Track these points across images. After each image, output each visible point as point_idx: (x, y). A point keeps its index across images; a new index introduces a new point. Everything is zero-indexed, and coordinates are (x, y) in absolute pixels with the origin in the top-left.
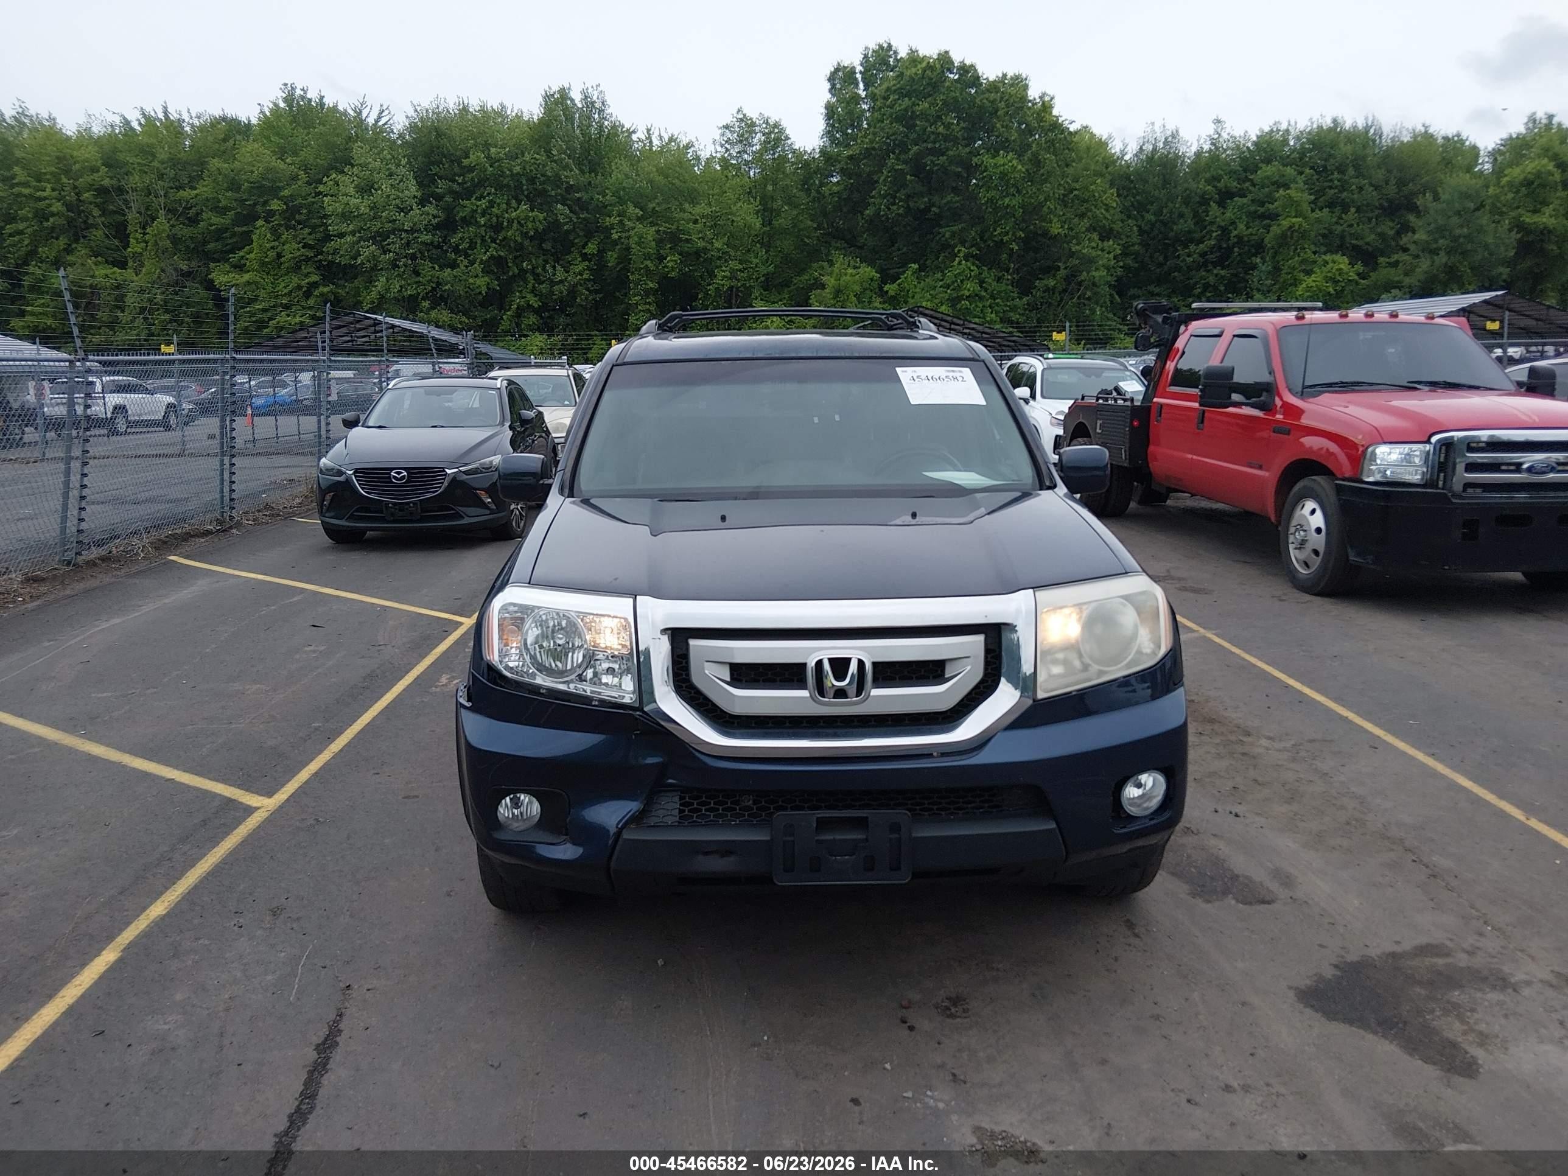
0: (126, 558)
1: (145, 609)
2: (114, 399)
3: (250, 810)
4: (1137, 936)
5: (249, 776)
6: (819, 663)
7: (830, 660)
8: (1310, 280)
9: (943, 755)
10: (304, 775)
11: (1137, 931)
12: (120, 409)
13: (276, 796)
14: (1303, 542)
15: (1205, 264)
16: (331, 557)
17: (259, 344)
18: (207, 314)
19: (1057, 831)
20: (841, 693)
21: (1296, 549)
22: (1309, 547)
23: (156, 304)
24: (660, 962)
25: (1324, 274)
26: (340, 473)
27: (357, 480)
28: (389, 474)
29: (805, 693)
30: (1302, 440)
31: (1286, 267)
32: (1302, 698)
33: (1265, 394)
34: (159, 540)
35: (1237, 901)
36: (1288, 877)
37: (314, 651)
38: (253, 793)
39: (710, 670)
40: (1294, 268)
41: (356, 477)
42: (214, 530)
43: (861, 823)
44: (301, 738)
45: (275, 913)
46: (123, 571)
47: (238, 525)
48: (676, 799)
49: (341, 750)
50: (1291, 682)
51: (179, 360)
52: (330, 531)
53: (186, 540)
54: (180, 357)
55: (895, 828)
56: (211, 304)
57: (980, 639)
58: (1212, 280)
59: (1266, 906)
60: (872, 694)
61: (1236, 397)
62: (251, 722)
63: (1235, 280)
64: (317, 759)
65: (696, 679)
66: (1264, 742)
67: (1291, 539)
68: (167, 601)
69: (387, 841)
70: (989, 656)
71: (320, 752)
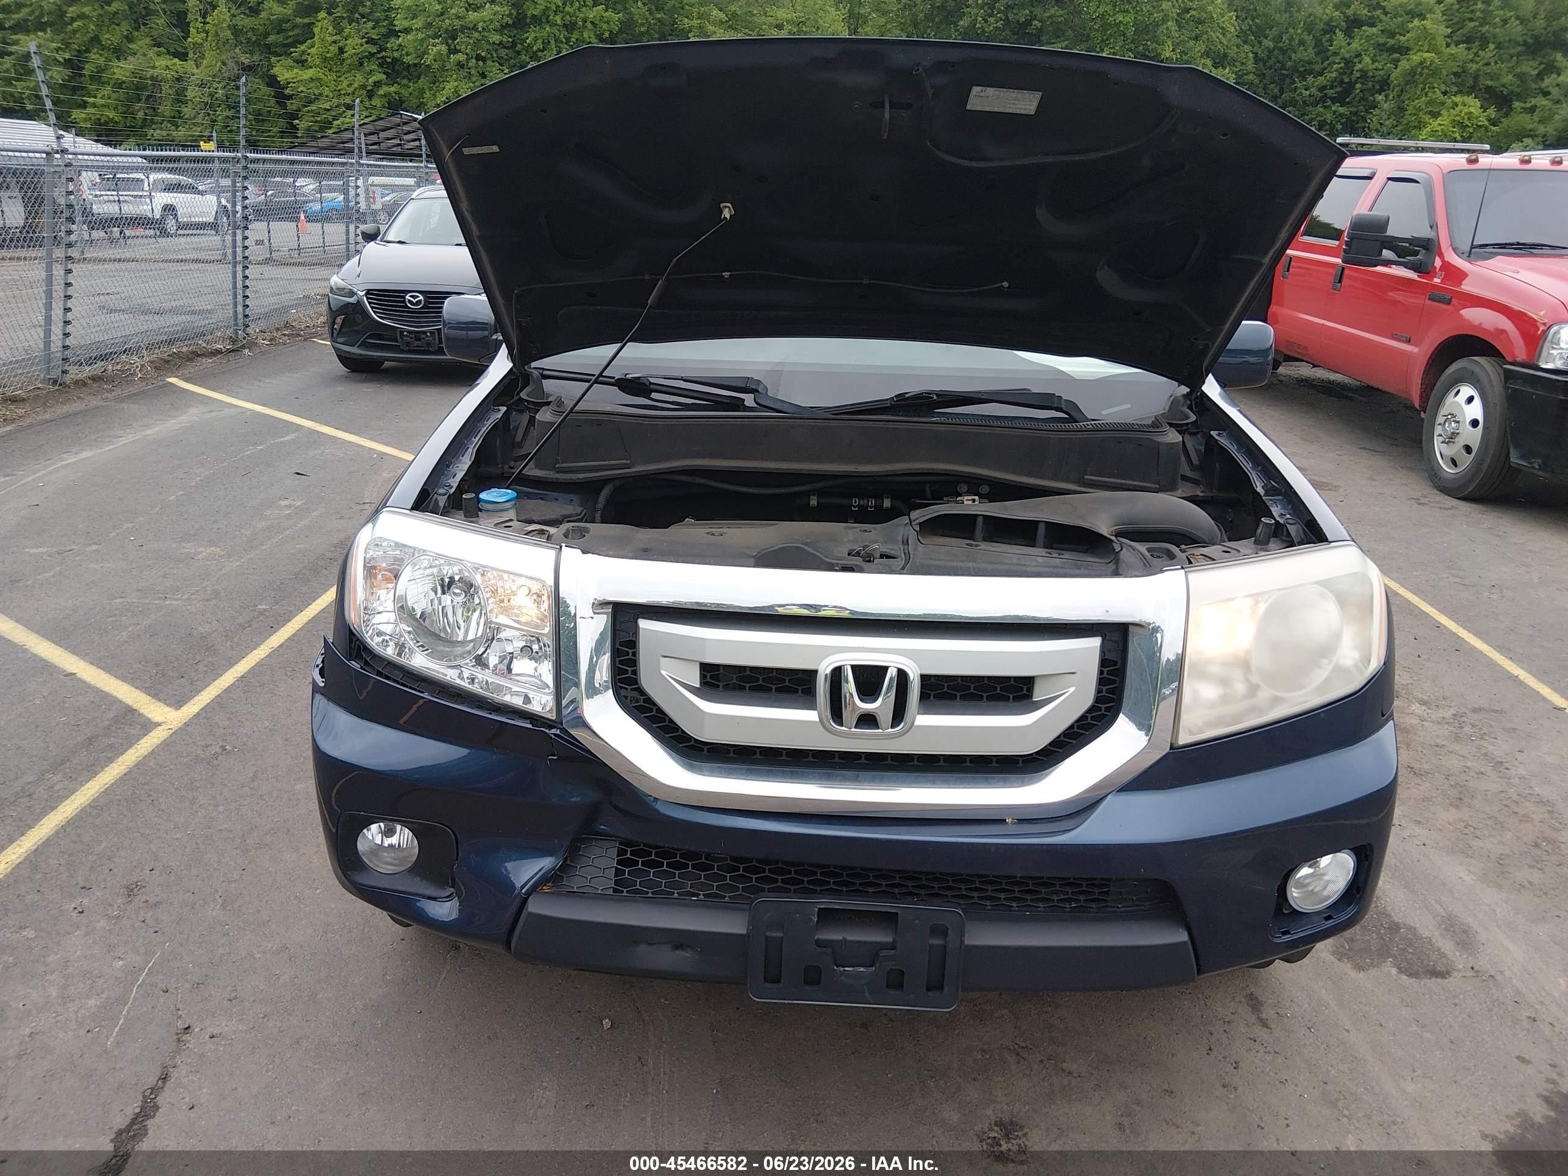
0: (124, 378)
1: (123, 441)
2: (163, 198)
3: (148, 726)
4: (1264, 1024)
5: (163, 675)
6: (837, 672)
7: (853, 667)
8: (1436, 123)
9: (1021, 821)
10: (228, 679)
11: (1264, 1016)
12: (169, 209)
13: (185, 708)
14: (1454, 435)
15: (1323, 99)
16: (340, 388)
17: (302, 145)
18: (269, 112)
19: (1189, 943)
20: (868, 720)
21: (1443, 442)
22: (1461, 441)
23: (217, 99)
24: (607, 1023)
25: (1452, 118)
26: (352, 294)
27: (369, 303)
28: (404, 297)
29: (811, 716)
30: (1463, 312)
31: (1411, 108)
32: (1459, 647)
33: (1423, 251)
34: (161, 359)
35: (1401, 970)
36: (1464, 932)
37: (290, 506)
38: (160, 700)
39: (668, 670)
40: (1419, 109)
41: (367, 298)
42: (224, 350)
43: (888, 920)
44: (240, 625)
45: (130, 891)
46: (114, 394)
47: (252, 345)
48: (613, 852)
49: (281, 646)
50: (1443, 620)
51: (219, 158)
52: (344, 359)
53: (191, 360)
54: (221, 154)
55: (940, 931)
56: (273, 101)
57: (1094, 643)
58: (1329, 117)
59: (1439, 980)
60: (916, 723)
61: (1387, 254)
62: (188, 599)
63: (1354, 118)
64: (250, 656)
65: (646, 682)
66: (1415, 707)
67: (1438, 430)
68: (149, 432)
69: (299, 786)
70: (1105, 670)
71: (257, 646)
